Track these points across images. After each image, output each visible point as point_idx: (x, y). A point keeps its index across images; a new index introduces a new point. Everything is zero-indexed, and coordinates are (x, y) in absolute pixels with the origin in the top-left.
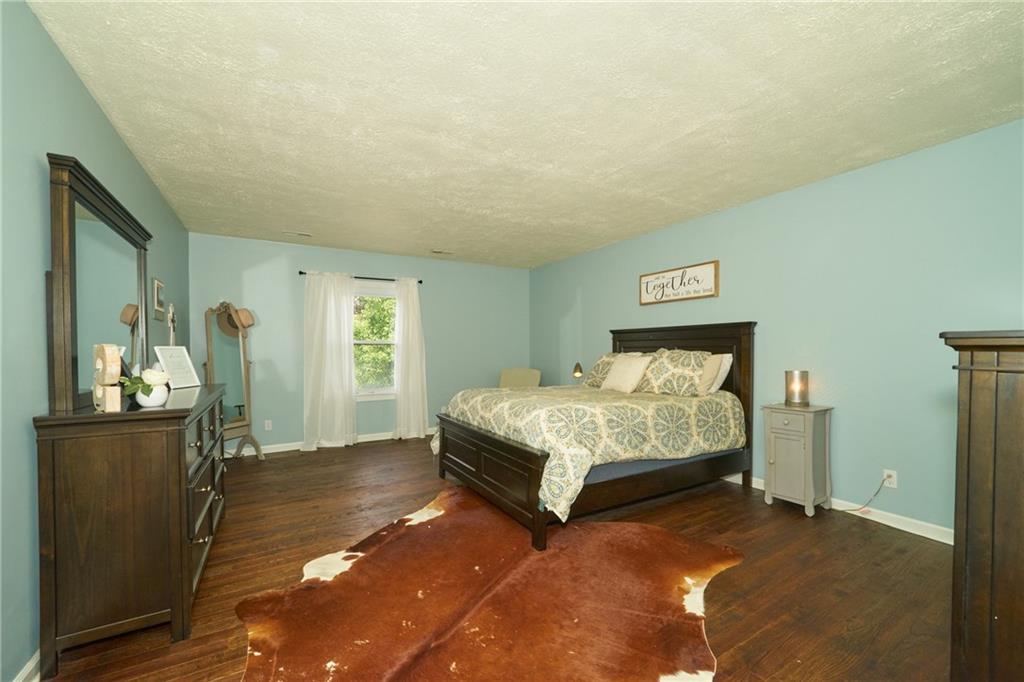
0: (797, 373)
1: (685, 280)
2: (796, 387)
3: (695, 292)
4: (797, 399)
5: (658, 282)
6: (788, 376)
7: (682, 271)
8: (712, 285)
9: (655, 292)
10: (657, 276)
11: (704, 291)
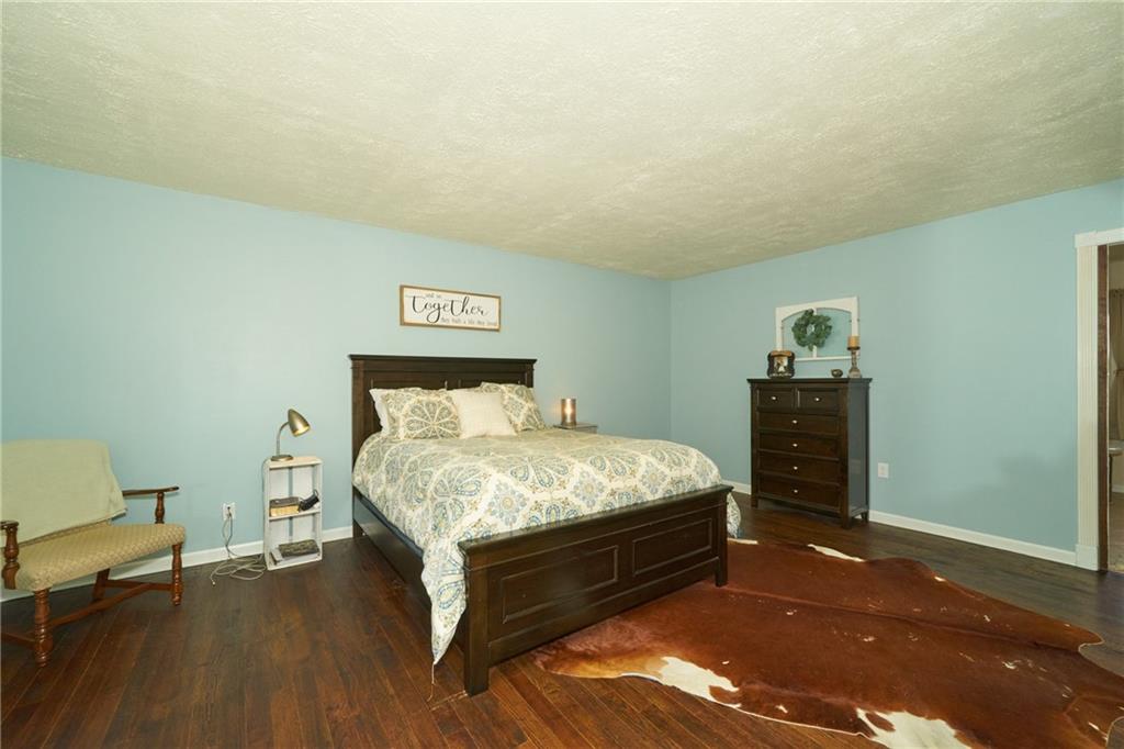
0: (568, 401)
1: (468, 307)
2: (569, 411)
3: (479, 322)
4: (569, 420)
5: (432, 301)
6: (563, 402)
7: (464, 296)
8: (496, 319)
9: (427, 312)
10: (431, 292)
11: (489, 324)
